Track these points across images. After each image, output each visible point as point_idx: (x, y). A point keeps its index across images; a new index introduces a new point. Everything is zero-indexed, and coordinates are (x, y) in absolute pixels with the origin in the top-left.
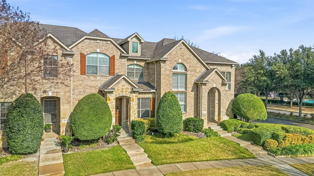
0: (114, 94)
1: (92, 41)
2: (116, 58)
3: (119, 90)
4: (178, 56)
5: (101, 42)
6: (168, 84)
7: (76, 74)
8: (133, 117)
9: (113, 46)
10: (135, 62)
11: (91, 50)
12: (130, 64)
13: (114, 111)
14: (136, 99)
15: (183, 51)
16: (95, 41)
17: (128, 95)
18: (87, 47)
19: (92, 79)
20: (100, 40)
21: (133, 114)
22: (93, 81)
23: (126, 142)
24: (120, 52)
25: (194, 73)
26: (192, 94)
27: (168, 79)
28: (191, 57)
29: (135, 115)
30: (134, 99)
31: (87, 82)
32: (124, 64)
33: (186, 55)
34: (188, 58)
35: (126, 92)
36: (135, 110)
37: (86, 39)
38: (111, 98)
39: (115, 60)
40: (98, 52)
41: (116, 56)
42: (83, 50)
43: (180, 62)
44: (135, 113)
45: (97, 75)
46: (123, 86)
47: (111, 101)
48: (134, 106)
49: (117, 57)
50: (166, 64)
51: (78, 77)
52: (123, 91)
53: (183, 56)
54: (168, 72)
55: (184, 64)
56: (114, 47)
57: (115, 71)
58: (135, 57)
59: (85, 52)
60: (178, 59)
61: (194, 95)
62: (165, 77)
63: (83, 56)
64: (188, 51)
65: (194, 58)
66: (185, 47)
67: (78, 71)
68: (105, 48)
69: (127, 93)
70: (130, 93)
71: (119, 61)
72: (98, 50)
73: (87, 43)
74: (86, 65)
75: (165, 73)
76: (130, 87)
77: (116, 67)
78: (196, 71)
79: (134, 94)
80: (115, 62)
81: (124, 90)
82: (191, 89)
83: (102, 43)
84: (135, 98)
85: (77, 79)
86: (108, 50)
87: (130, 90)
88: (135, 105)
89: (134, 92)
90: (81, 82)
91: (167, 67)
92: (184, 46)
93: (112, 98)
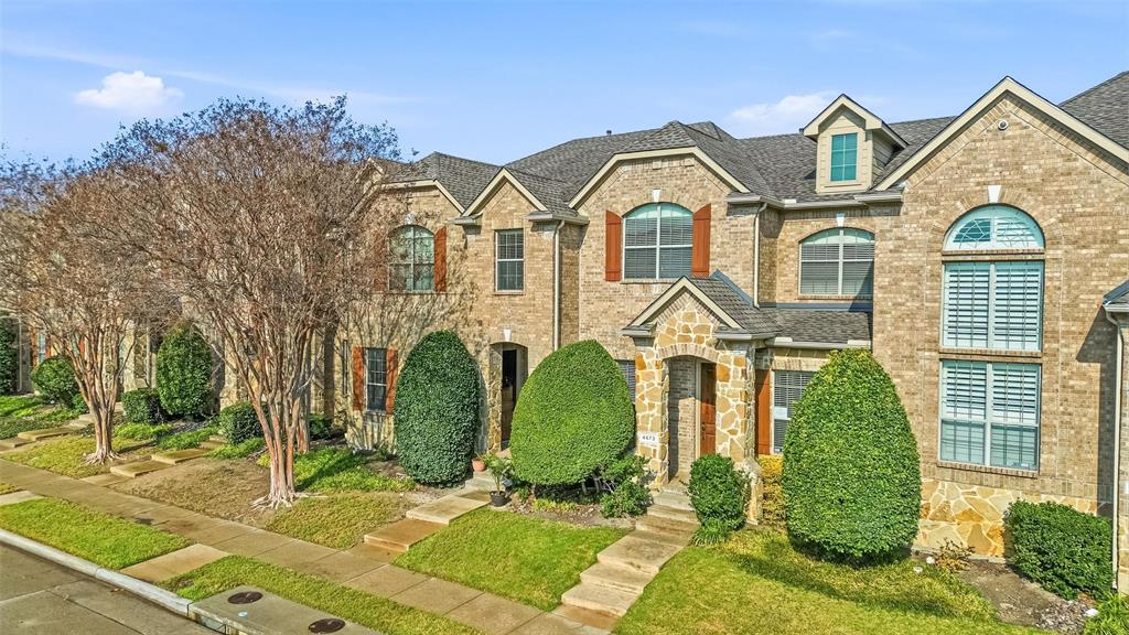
0: (658, 347)
1: (640, 167)
2: (713, 216)
3: (673, 332)
4: (979, 171)
5: (666, 164)
6: (912, 315)
7: (595, 280)
8: (728, 444)
9: (703, 171)
10: (840, 221)
11: (635, 198)
12: (815, 230)
13: (656, 409)
14: (736, 371)
15: (1021, 136)
16: (646, 167)
17: (708, 354)
18: (626, 190)
19: (637, 294)
20: (663, 158)
21: (725, 431)
22: (641, 301)
23: (657, 527)
24: (727, 191)
25: (1106, 253)
26: (1083, 376)
27: (913, 288)
28: (1079, 164)
29: (735, 438)
30: (731, 373)
31: (622, 304)
32: (745, 232)
33: (1036, 154)
34: (1049, 175)
35: (700, 340)
36: (732, 414)
37: (620, 163)
38: (646, 361)
39: (712, 223)
40: (656, 200)
41: (716, 206)
42: (613, 200)
43: (994, 199)
44: (732, 427)
45: (651, 281)
46: (690, 317)
47: (648, 370)
48: (730, 400)
49: (718, 210)
50: (903, 217)
51: (600, 288)
52: (689, 339)
53: (1018, 166)
54: (911, 257)
55: (1023, 206)
56: (710, 174)
57: (711, 263)
58: (838, 197)
59: (619, 207)
60: (978, 184)
61: (1102, 379)
62: (896, 282)
63: (613, 221)
64: (1053, 133)
65: (1103, 164)
66: (1029, 118)
67: (599, 270)
68: (679, 182)
69: (704, 345)
70: (713, 349)
71: (727, 226)
72: (656, 196)
73: (626, 177)
74: (624, 247)
75: (896, 263)
76: (712, 324)
77: (713, 248)
78: (1114, 241)
79: (728, 352)
80: (712, 229)
81: (693, 336)
82: (1075, 348)
83: (668, 170)
84: (732, 367)
85: (598, 295)
86: (687, 188)
87: (711, 337)
88: (734, 396)
89: (731, 344)
90: (606, 304)
91: (909, 230)
92: (1022, 113)
93: (650, 360)
